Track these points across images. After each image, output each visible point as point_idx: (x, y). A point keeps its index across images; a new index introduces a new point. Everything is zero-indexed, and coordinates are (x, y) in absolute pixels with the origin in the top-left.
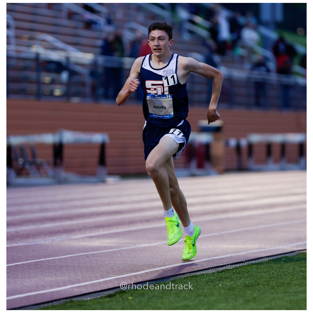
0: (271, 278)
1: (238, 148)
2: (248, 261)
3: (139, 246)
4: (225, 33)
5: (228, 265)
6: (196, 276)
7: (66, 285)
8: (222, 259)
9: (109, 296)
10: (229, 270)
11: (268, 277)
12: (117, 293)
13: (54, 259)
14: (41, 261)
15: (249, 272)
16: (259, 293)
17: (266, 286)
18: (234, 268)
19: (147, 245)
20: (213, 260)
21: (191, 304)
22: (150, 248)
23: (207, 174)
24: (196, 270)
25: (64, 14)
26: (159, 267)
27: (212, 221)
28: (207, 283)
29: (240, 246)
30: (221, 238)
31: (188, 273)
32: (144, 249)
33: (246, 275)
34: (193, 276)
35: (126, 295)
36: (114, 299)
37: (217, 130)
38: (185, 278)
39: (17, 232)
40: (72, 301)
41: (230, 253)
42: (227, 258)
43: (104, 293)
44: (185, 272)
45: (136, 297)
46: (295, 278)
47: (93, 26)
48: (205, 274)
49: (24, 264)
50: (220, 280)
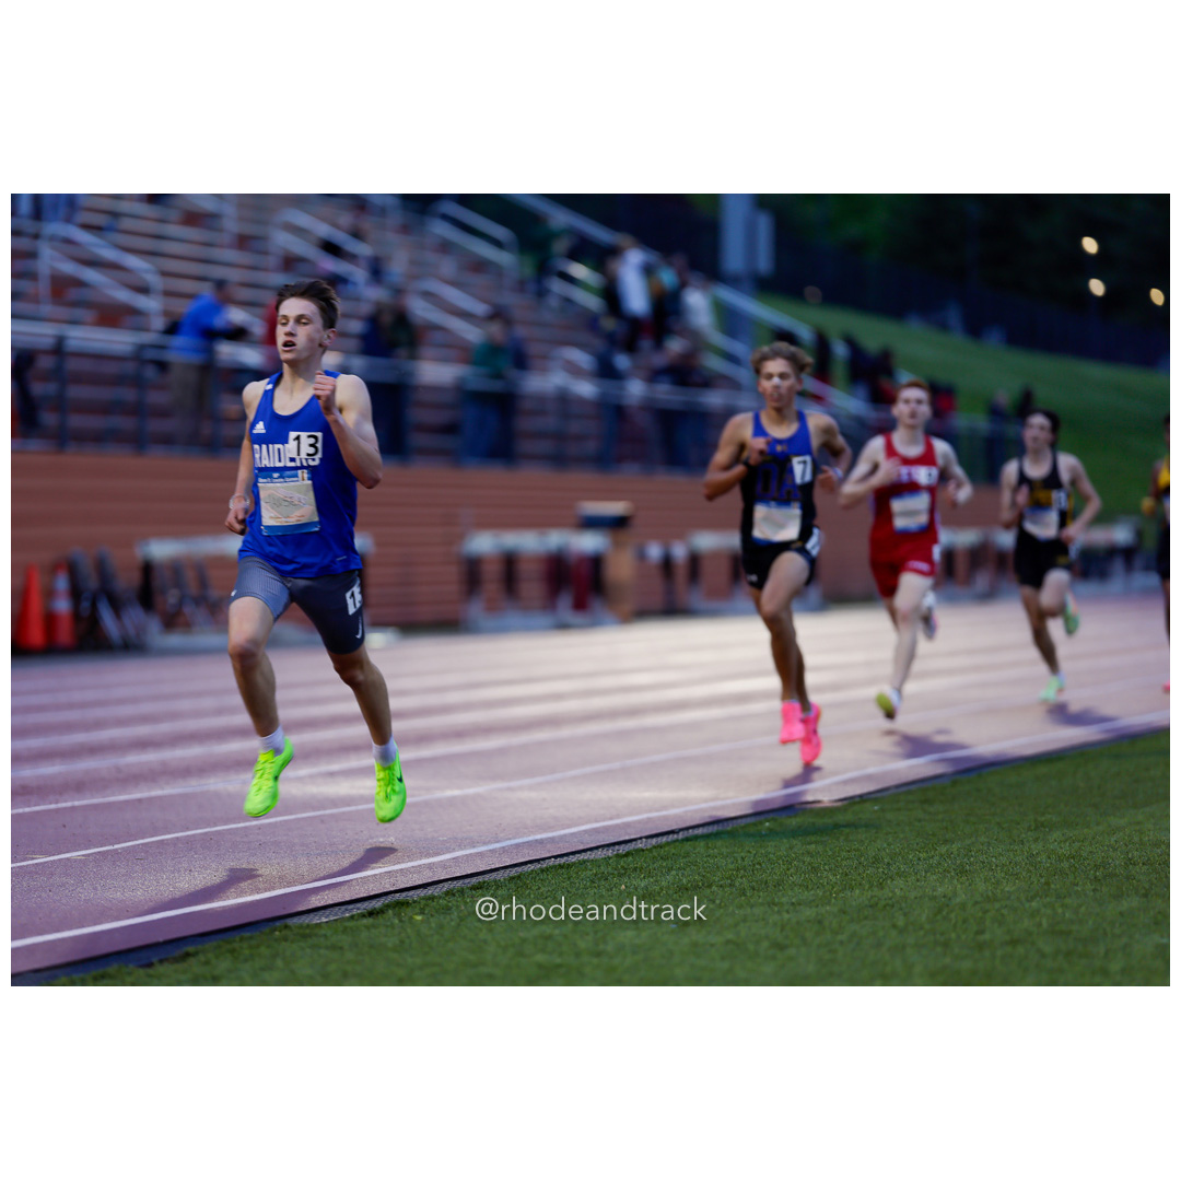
0: (738, 870)
1: (667, 564)
2: (687, 828)
3: (438, 794)
4: (637, 298)
5: (641, 838)
6: (568, 865)
7: (273, 889)
8: (627, 825)
9: (371, 914)
10: (643, 850)
11: (732, 867)
12: (388, 906)
13: (245, 828)
14: (216, 831)
15: (687, 855)
16: (711, 906)
17: (727, 889)
18: (654, 847)
19: (456, 792)
20: (606, 829)
21: (557, 932)
22: (464, 800)
23: (594, 624)
24: (569, 851)
25: (272, 261)
26: (485, 843)
27: (606, 736)
28: (593, 882)
29: (667, 794)
30: (626, 774)
31: (550, 858)
32: (452, 802)
33: (682, 862)
34: (561, 866)
35: (409, 911)
36: (380, 920)
37: (617, 524)
38: (542, 870)
39: (164, 763)
40: (286, 927)
41: (646, 812)
42: (639, 822)
43: (359, 905)
44: (543, 856)
45: (432, 916)
46: (792, 870)
47: (340, 287)
48: (587, 861)
49: (177, 838)
50: (623, 873)
